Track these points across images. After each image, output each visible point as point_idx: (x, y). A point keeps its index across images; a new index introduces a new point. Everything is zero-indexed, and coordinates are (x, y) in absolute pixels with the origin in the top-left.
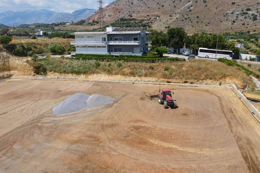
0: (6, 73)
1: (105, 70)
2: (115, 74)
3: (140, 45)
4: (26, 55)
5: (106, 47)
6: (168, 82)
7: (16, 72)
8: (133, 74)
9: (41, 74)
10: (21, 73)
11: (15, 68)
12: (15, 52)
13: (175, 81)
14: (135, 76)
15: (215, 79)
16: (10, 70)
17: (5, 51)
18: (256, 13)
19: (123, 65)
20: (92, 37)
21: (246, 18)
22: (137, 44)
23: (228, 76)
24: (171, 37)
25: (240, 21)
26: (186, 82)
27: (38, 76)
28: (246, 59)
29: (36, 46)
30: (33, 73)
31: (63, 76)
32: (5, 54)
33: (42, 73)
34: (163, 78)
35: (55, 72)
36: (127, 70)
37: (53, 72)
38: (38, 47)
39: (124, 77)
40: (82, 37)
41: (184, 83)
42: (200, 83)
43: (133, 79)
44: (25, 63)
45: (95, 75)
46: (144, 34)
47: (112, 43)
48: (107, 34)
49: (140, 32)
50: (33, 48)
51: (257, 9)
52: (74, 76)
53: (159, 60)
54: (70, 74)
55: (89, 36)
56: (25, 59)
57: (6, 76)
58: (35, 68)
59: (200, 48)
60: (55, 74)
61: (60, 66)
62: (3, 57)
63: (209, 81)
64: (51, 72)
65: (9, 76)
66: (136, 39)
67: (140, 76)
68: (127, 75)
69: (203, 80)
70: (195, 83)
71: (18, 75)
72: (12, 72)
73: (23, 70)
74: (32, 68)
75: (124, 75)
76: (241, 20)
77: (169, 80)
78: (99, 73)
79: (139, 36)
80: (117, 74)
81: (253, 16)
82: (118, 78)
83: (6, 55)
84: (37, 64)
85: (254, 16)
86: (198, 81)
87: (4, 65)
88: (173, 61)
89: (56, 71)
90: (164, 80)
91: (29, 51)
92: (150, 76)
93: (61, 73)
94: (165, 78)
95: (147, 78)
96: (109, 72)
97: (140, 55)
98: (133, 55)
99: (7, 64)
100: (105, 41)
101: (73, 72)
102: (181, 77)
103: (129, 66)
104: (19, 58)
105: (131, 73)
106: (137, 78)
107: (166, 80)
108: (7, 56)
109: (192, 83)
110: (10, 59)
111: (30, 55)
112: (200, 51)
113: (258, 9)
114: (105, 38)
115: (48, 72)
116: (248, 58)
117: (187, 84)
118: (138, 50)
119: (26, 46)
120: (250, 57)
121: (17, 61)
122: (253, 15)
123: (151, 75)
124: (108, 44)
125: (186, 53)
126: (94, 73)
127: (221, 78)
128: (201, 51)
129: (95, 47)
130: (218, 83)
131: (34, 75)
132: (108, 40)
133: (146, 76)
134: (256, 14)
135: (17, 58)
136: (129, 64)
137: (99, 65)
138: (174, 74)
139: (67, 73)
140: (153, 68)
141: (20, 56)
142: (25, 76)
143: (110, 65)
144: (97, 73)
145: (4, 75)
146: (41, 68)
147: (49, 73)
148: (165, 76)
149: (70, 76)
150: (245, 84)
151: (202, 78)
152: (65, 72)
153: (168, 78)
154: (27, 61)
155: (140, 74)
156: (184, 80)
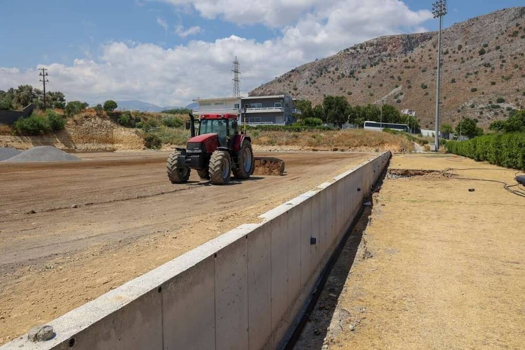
0: (109, 146)
3: (282, 113)
4: (133, 127)
6: (314, 150)
7: (121, 145)
8: (271, 143)
9: (153, 148)
10: (128, 147)
11: (120, 141)
12: (120, 120)
13: (322, 148)
15: (371, 146)
16: (113, 143)
17: (109, 120)
18: (514, 106)
19: (260, 134)
20: (222, 104)
21: (496, 114)
22: (280, 111)
23: (386, 142)
24: (328, 108)
25: (487, 119)
26: (336, 150)
27: (149, 150)
29: (146, 117)
30: (143, 146)
32: (109, 122)
33: (155, 147)
34: (308, 146)
35: (171, 144)
36: (264, 139)
37: (169, 143)
38: (149, 118)
39: (260, 146)
40: (208, 104)
41: (333, 151)
42: (353, 150)
43: (271, 147)
44: (133, 135)
46: (289, 100)
48: (242, 100)
49: (283, 96)
50: (142, 119)
51: (516, 100)
53: (305, 129)
55: (218, 102)
56: (134, 130)
57: (108, 149)
58: (145, 139)
59: (366, 122)
61: (179, 137)
62: (107, 125)
63: (364, 148)
64: (166, 144)
65: (113, 150)
66: (278, 106)
67: (280, 145)
68: (264, 144)
69: (356, 147)
70: (346, 150)
71: (124, 149)
72: (116, 145)
73: (131, 143)
74: (142, 139)
75: (260, 144)
76: (489, 118)
77: (316, 148)
79: (282, 101)
81: (509, 112)
83: (109, 124)
84: (149, 135)
85: (511, 111)
86: (350, 148)
87: (107, 135)
88: (324, 129)
89: (173, 143)
90: (309, 148)
91: (138, 122)
92: (293, 145)
94: (310, 146)
95: (289, 146)
97: (284, 124)
98: (275, 125)
99: (110, 134)
100: (238, 108)
102: (330, 144)
103: (268, 135)
104: (126, 129)
105: (269, 142)
106: (275, 147)
107: (312, 148)
108: (111, 125)
109: (342, 150)
110: (115, 130)
111: (140, 127)
112: (366, 125)
113: (519, 101)
114: (238, 105)
115: (163, 144)
117: (337, 152)
118: (281, 118)
119: (133, 116)
121: (123, 133)
122: (509, 109)
123: (293, 143)
127: (378, 145)
128: (368, 125)
130: (374, 149)
131: (144, 149)
132: (243, 107)
133: (287, 144)
134: (514, 108)
135: (123, 129)
136: (268, 132)
138: (322, 141)
140: (297, 137)
141: (126, 127)
142: (133, 150)
145: (106, 148)
146: (154, 140)
147: (164, 146)
148: (310, 144)
150: (402, 148)
151: (355, 144)
153: (315, 146)
154: (136, 132)
155: (280, 142)
156: (333, 147)
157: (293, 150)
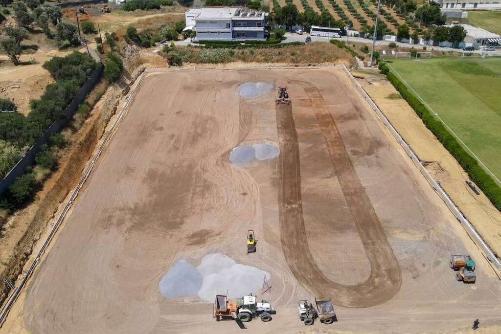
0: (141, 67)
1: (239, 58)
2: (250, 61)
4: (151, 46)
5: (230, 33)
6: (296, 66)
7: (148, 64)
8: (266, 61)
9: (175, 65)
10: (155, 66)
11: (146, 61)
13: (301, 64)
14: (268, 63)
15: (331, 61)
16: (142, 64)
17: (134, 44)
19: (255, 52)
20: (216, 24)
23: (340, 58)
26: (310, 65)
27: (172, 67)
28: (351, 36)
29: (151, 33)
30: (167, 65)
31: (200, 66)
34: (292, 63)
35: (191, 63)
36: (260, 57)
38: (154, 33)
40: (204, 22)
41: (308, 66)
42: (321, 66)
43: (267, 65)
44: (157, 55)
45: (232, 63)
47: (236, 29)
48: (232, 20)
52: (211, 65)
53: (284, 46)
54: (207, 64)
55: (212, 21)
57: (142, 70)
58: (168, 59)
59: (312, 27)
60: (191, 64)
61: (195, 56)
63: (327, 63)
64: (186, 62)
66: (259, 25)
67: (273, 62)
68: (261, 62)
69: (322, 62)
70: (317, 65)
71: (152, 68)
72: (145, 65)
73: (157, 63)
74: (166, 59)
75: (259, 62)
77: (297, 64)
78: (236, 61)
80: (252, 61)
82: (253, 65)
83: (136, 48)
84: (170, 55)
86: (319, 64)
87: (137, 58)
90: (292, 64)
92: (281, 62)
93: (197, 63)
95: (279, 63)
96: (244, 60)
97: (265, 40)
98: (258, 39)
99: (139, 57)
100: (229, 27)
101: (209, 62)
102: (305, 61)
103: (261, 53)
105: (264, 60)
106: (270, 64)
107: (295, 64)
109: (314, 66)
110: (140, 52)
112: (313, 30)
114: (229, 24)
115: (183, 62)
116: (353, 34)
117: (311, 67)
118: (263, 35)
119: (145, 35)
120: (355, 33)
121: (147, 53)
124: (233, 30)
125: (299, 32)
126: (230, 61)
127: (335, 60)
129: (219, 33)
131: (169, 67)
132: (233, 26)
133: (278, 62)
135: (146, 50)
136: (260, 50)
137: (232, 54)
138: (299, 58)
139: (204, 63)
140: (281, 54)
142: (160, 69)
143: (243, 53)
144: (233, 61)
146: (174, 59)
147: (185, 64)
148: (293, 61)
149: (207, 65)
150: (351, 65)
151: (322, 61)
152: (201, 62)
153: (297, 63)
154: (158, 53)
156: (308, 64)
157: (282, 66)
